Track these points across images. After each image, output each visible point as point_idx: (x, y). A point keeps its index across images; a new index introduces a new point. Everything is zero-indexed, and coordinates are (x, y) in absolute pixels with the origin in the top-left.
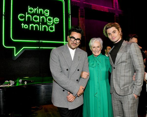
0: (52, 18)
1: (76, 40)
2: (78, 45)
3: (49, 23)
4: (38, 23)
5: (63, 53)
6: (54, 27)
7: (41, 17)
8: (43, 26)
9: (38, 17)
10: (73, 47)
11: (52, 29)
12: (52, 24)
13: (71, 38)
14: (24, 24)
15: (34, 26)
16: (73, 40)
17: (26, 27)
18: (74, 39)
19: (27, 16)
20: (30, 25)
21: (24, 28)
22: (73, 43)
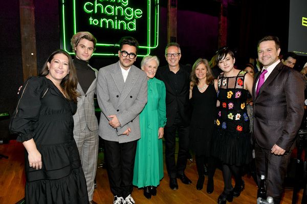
0: (132, 10)
1: (129, 54)
2: (132, 62)
3: (127, 16)
4: (112, 17)
5: (113, 75)
6: (134, 23)
7: (117, 8)
8: (120, 22)
9: (113, 7)
10: (126, 65)
11: (131, 26)
12: (131, 18)
13: (122, 52)
14: (94, 18)
15: (107, 22)
16: (125, 55)
17: (95, 22)
18: (127, 54)
19: (96, 5)
20: (102, 20)
21: (92, 25)
22: (126, 59)
